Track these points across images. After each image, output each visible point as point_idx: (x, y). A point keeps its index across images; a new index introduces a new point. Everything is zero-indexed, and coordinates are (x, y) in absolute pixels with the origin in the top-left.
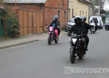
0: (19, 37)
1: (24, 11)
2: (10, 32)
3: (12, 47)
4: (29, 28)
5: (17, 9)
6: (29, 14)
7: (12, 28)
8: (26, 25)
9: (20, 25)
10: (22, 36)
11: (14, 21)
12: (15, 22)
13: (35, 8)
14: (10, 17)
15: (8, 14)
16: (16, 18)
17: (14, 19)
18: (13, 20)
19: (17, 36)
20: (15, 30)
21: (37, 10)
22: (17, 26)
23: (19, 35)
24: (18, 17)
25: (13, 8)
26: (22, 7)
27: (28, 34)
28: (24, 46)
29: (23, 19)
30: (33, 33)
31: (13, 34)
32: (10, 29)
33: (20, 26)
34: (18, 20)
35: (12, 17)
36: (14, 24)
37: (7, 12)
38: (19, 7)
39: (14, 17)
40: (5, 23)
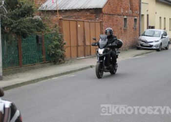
0: (63, 61)
1: (71, 22)
2: (49, 55)
3: (53, 78)
4: (79, 48)
5: (60, 19)
6: (79, 26)
7: (52, 48)
8: (73, 43)
9: (65, 44)
10: (68, 61)
11: (56, 38)
12: (56, 40)
13: (87, 16)
14: (49, 31)
15: (46, 26)
16: (58, 32)
17: (56, 35)
18: (53, 36)
19: (60, 61)
20: (58, 51)
21: (90, 19)
22: (60, 46)
24: (61, 30)
25: (54, 18)
26: (67, 15)
27: (78, 57)
28: (72, 75)
29: (69, 33)
30: (85, 55)
31: (55, 57)
32: (49, 50)
33: (65, 45)
34: (61, 36)
35: (53, 32)
36: (55, 43)
37: (45, 24)
38: (63, 16)
39: (55, 32)
40: (42, 42)
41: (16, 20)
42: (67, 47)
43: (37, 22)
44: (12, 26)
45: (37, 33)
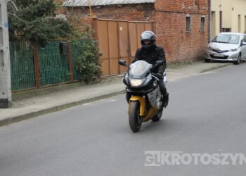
0: (99, 80)
1: (109, 23)
2: (79, 71)
3: (84, 105)
5: (94, 19)
6: (121, 29)
7: (83, 61)
8: (113, 54)
9: (101, 55)
10: (106, 79)
11: (88, 46)
12: (89, 49)
14: (77, 36)
15: (74, 30)
16: (92, 38)
17: (88, 42)
18: (84, 44)
19: (94, 79)
20: (91, 65)
21: (137, 19)
22: (94, 58)
23: (99, 78)
24: (95, 36)
25: (86, 17)
26: (103, 14)
27: (119, 73)
28: (112, 100)
29: (108, 41)
31: (86, 74)
32: (78, 64)
33: (101, 57)
34: (95, 44)
35: (83, 38)
36: (87, 53)
37: (72, 27)
38: (98, 14)
39: (86, 37)
40: (68, 52)
41: (30, 21)
42: (104, 59)
43: (60, 23)
44: (25, 29)
45: (61, 39)
